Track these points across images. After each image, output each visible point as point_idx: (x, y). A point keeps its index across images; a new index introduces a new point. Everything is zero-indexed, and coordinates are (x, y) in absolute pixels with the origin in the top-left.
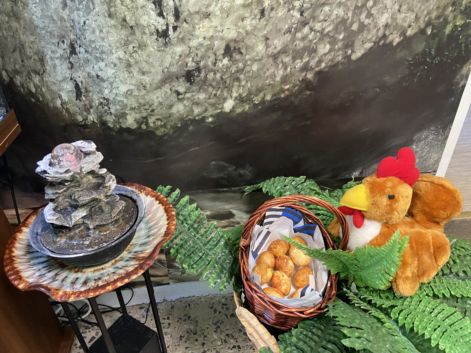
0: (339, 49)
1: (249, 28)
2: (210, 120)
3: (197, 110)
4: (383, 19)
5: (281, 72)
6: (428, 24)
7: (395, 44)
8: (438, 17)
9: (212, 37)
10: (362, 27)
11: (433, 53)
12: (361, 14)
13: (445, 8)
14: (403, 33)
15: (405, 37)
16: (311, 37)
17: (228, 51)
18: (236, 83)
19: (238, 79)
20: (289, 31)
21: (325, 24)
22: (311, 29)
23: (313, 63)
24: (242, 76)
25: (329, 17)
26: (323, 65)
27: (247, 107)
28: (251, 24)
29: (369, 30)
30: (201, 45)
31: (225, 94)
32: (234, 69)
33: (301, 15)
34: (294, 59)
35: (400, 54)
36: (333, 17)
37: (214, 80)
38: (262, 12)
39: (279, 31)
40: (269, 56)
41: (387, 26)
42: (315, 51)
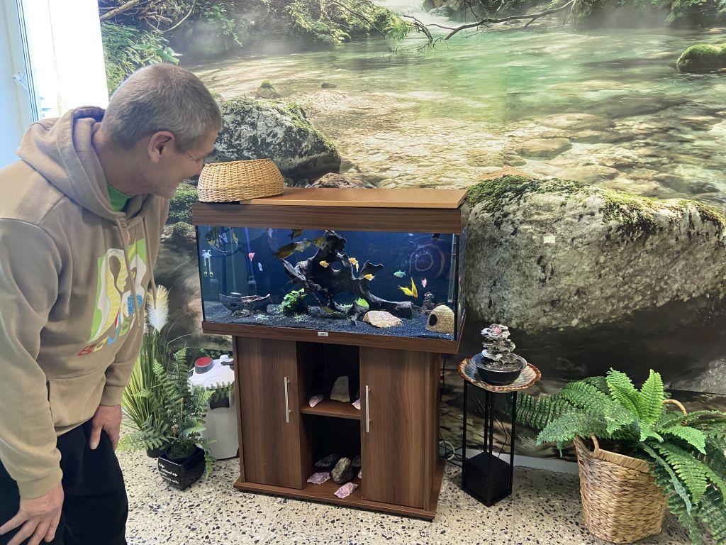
0: (648, 299)
1: (592, 282)
2: (562, 329)
3: (554, 323)
4: (676, 286)
5: (610, 308)
6: (707, 292)
7: (685, 301)
8: (713, 289)
9: (569, 285)
10: (662, 290)
11: (713, 308)
12: (661, 282)
13: (717, 284)
14: (690, 295)
15: (692, 298)
16: (629, 291)
17: (578, 292)
18: (581, 310)
19: (582, 308)
20: (616, 286)
21: (638, 285)
22: (630, 287)
23: (631, 305)
24: (585, 307)
25: (641, 281)
26: (638, 307)
27: (586, 325)
29: (667, 292)
30: (563, 288)
31: (574, 316)
32: (580, 302)
33: (623, 279)
34: (619, 301)
35: (690, 307)
36: (643, 282)
37: (567, 307)
38: (600, 276)
39: (609, 286)
40: (603, 298)
41: (678, 290)
42: (632, 299)
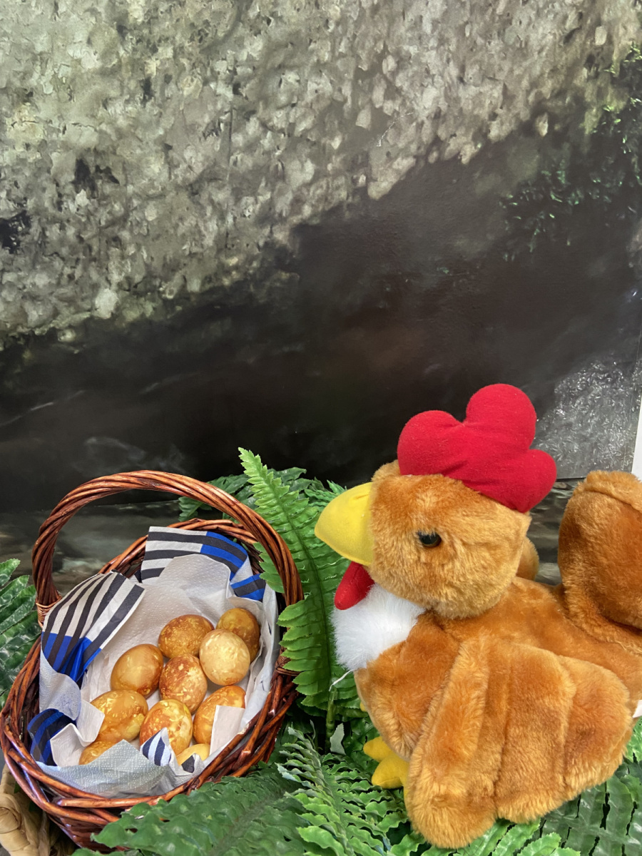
0: (337, 174)
1: (122, 122)
2: (69, 336)
3: (35, 314)
4: (428, 100)
5: (213, 226)
6: (538, 109)
7: (465, 160)
8: (559, 94)
9: (43, 145)
10: (381, 121)
11: (562, 179)
12: (371, 89)
14: (481, 134)
15: (487, 142)
16: (267, 142)
17: (85, 174)
18: (115, 251)
19: (117, 240)
20: (213, 129)
21: (294, 114)
22: (265, 126)
23: (283, 205)
24: (125, 235)
25: (301, 96)
26: (307, 210)
27: (149, 308)
28: (126, 115)
29: (399, 130)
30: (22, 161)
31: (94, 276)
32: (103, 217)
33: (236, 91)
34: (237, 195)
35: (484, 185)
36: (309, 97)
37: (62, 241)
38: (147, 87)
39: (190, 129)
40: (178, 188)
41: (438, 117)
42: (281, 176)
